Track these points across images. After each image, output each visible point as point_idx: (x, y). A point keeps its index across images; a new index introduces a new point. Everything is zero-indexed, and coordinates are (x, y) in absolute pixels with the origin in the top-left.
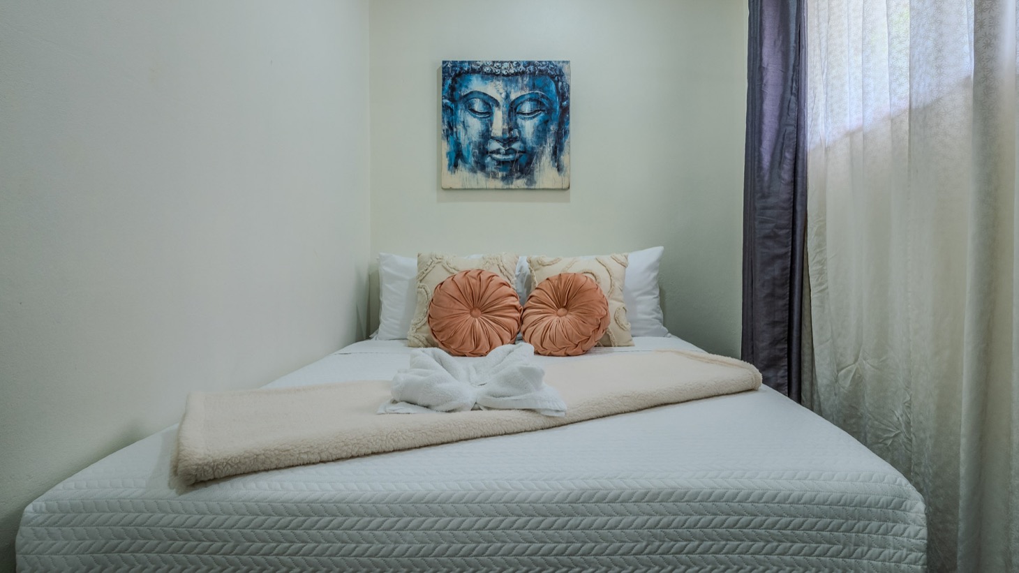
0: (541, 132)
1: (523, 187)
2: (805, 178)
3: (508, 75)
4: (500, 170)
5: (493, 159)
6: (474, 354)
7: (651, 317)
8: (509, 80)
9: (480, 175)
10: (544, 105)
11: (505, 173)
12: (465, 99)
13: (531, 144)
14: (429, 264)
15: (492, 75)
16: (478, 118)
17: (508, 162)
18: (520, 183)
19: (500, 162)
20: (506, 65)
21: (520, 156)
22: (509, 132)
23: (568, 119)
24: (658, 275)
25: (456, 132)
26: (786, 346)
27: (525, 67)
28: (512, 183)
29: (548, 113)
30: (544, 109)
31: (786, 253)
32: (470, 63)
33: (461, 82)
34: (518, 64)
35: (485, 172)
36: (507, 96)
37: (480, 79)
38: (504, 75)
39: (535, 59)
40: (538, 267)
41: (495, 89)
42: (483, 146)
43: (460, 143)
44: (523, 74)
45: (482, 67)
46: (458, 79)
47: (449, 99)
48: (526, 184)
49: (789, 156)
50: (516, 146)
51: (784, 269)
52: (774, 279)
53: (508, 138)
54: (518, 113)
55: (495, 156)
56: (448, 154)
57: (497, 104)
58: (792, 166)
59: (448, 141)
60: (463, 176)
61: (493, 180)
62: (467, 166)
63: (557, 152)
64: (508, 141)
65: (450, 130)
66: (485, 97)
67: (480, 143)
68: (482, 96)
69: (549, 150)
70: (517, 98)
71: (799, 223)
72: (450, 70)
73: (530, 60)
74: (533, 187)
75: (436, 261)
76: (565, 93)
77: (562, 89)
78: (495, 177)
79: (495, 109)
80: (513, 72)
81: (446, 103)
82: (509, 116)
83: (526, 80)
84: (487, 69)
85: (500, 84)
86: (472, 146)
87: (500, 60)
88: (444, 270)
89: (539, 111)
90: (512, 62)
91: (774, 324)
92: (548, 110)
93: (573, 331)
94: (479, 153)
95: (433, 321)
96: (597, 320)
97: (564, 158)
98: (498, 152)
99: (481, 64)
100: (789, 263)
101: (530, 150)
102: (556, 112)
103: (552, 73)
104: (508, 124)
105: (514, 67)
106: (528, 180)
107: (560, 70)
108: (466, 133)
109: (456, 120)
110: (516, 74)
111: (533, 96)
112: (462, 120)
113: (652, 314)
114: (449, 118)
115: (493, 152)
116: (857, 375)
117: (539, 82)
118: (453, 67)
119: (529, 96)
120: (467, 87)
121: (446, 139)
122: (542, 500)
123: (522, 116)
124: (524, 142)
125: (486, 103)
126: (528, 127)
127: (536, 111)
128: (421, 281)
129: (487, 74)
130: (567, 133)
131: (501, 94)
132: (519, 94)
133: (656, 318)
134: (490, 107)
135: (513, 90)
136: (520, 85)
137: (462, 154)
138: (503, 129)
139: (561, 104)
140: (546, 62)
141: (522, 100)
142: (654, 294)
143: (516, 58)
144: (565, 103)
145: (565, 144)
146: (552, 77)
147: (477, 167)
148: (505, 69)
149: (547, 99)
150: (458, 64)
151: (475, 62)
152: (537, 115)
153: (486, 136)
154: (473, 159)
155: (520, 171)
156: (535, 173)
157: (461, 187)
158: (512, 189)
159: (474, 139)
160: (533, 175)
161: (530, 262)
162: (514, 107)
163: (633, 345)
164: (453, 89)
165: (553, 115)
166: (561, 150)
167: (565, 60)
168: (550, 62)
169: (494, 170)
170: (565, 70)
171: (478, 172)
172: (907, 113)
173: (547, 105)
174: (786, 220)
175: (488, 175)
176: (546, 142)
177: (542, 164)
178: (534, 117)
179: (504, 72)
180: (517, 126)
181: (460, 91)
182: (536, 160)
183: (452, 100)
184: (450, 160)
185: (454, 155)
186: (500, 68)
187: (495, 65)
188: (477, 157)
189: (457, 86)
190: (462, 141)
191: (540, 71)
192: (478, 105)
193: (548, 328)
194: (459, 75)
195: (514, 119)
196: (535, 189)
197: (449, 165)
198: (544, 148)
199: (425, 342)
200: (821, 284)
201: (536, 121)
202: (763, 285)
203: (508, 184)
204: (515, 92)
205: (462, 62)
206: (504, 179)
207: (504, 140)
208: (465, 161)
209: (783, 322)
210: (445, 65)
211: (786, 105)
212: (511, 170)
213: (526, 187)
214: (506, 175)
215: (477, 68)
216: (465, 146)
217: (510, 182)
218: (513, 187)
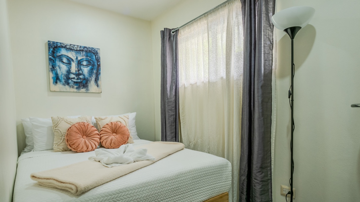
0: (91, 72)
1: (84, 92)
2: (179, 94)
3: (77, 50)
4: (75, 85)
5: (72, 81)
6: (86, 151)
7: (135, 134)
8: (77, 52)
9: (67, 86)
10: (91, 63)
11: (77, 86)
12: (59, 57)
13: (87, 77)
14: (58, 121)
15: (70, 49)
16: (65, 65)
17: (78, 82)
18: (83, 90)
19: (75, 82)
20: (76, 47)
21: (83, 81)
22: (78, 71)
23: (100, 69)
24: (136, 121)
25: (56, 70)
26: (175, 138)
27: (84, 48)
28: (80, 90)
29: (93, 66)
30: (91, 64)
31: (174, 114)
32: (60, 43)
33: (57, 50)
34: (81, 47)
35: (69, 85)
36: (77, 58)
37: (65, 50)
38: (75, 50)
39: (87, 46)
40: (100, 120)
41: (72, 55)
42: (68, 76)
43: (58, 74)
44: (82, 51)
45: (66, 46)
46: (56, 49)
47: (52, 56)
48: (86, 91)
49: (174, 88)
50: (81, 77)
51: (174, 118)
52: (172, 121)
53: (78, 74)
54: (81, 65)
55: (73, 80)
56: (53, 78)
57: (73, 61)
58: (175, 91)
59: (52, 73)
60: (60, 86)
61: (72, 89)
62: (61, 83)
63: (97, 80)
64: (78, 75)
65: (53, 68)
66: (68, 57)
67: (66, 74)
68: (66, 57)
69: (94, 79)
70: (81, 59)
71: (177, 106)
72: (52, 45)
73: (85, 46)
74: (88, 92)
75: (62, 119)
76: (99, 59)
77: (97, 58)
78: (73, 87)
79: (72, 62)
80: (79, 49)
81: (51, 58)
82: (78, 65)
83: (84, 53)
84: (68, 47)
85: (74, 53)
86: (63, 76)
87: (73, 44)
88: (66, 123)
89: (89, 65)
90: (78, 46)
91: (172, 133)
92: (93, 65)
93: (121, 140)
94: (66, 78)
95: (70, 141)
96: (127, 136)
97: (99, 82)
98: (74, 78)
99: (65, 45)
100: (175, 117)
101: (86, 78)
102: (96, 66)
103: (94, 52)
104: (78, 68)
105: (79, 48)
106: (86, 89)
107: (97, 51)
108: (60, 70)
109: (55, 65)
110: (80, 50)
111: (87, 59)
112: (58, 65)
113: (135, 133)
114: (52, 64)
115: (72, 78)
116: (195, 144)
117: (89, 55)
118: (53, 44)
119: (85, 59)
120: (59, 52)
121: (51, 72)
122: (171, 177)
123: (83, 66)
124: (84, 75)
125: (68, 60)
126: (86, 70)
127: (88, 65)
128: (56, 127)
129: (68, 48)
130: (100, 74)
131: (74, 57)
132: (81, 58)
133: (136, 134)
134: (70, 61)
135: (79, 56)
136: (82, 55)
137: (59, 78)
138: (76, 70)
139: (97, 63)
140: (91, 48)
141: (83, 60)
142: (135, 127)
143: (80, 45)
144: (99, 63)
145: (99, 77)
146: (94, 54)
147: (66, 83)
148: (76, 48)
149: (92, 61)
150: (55, 43)
151: (63, 43)
152: (89, 66)
153: (69, 72)
154: (64, 80)
155: (83, 86)
156: (89, 87)
157: (59, 91)
158: (80, 92)
159: (64, 73)
160: (88, 87)
161: (96, 119)
162: (80, 62)
163: (134, 143)
164: (53, 52)
165: (95, 67)
166: (98, 79)
167: (98, 48)
168: (93, 48)
169: (72, 85)
170: (98, 52)
171: (66, 85)
172: (208, 82)
173: (92, 63)
174: (174, 105)
175: (70, 87)
176: (92, 76)
177: (91, 84)
178: (87, 67)
179: (75, 49)
180: (81, 70)
181: (57, 54)
182: (89, 82)
183: (54, 57)
184: (54, 80)
185: (55, 78)
186: (73, 47)
187: (71, 46)
188: (65, 80)
189: (55, 51)
190: (58, 73)
191: (89, 50)
192: (65, 60)
193: (111, 140)
194: (56, 47)
195: (80, 67)
196: (89, 93)
197: (54, 82)
198: (92, 78)
199: (62, 150)
200: (183, 122)
201: (89, 68)
202: (169, 123)
203: (78, 90)
204: (80, 57)
205: (57, 43)
206: (77, 88)
207: (76, 74)
208: (60, 81)
209: (174, 132)
210: (49, 42)
211: (173, 74)
212: (79, 85)
213: (86, 92)
214: (78, 87)
215: (64, 46)
216: (60, 75)
217: (79, 90)
218: (80, 91)
